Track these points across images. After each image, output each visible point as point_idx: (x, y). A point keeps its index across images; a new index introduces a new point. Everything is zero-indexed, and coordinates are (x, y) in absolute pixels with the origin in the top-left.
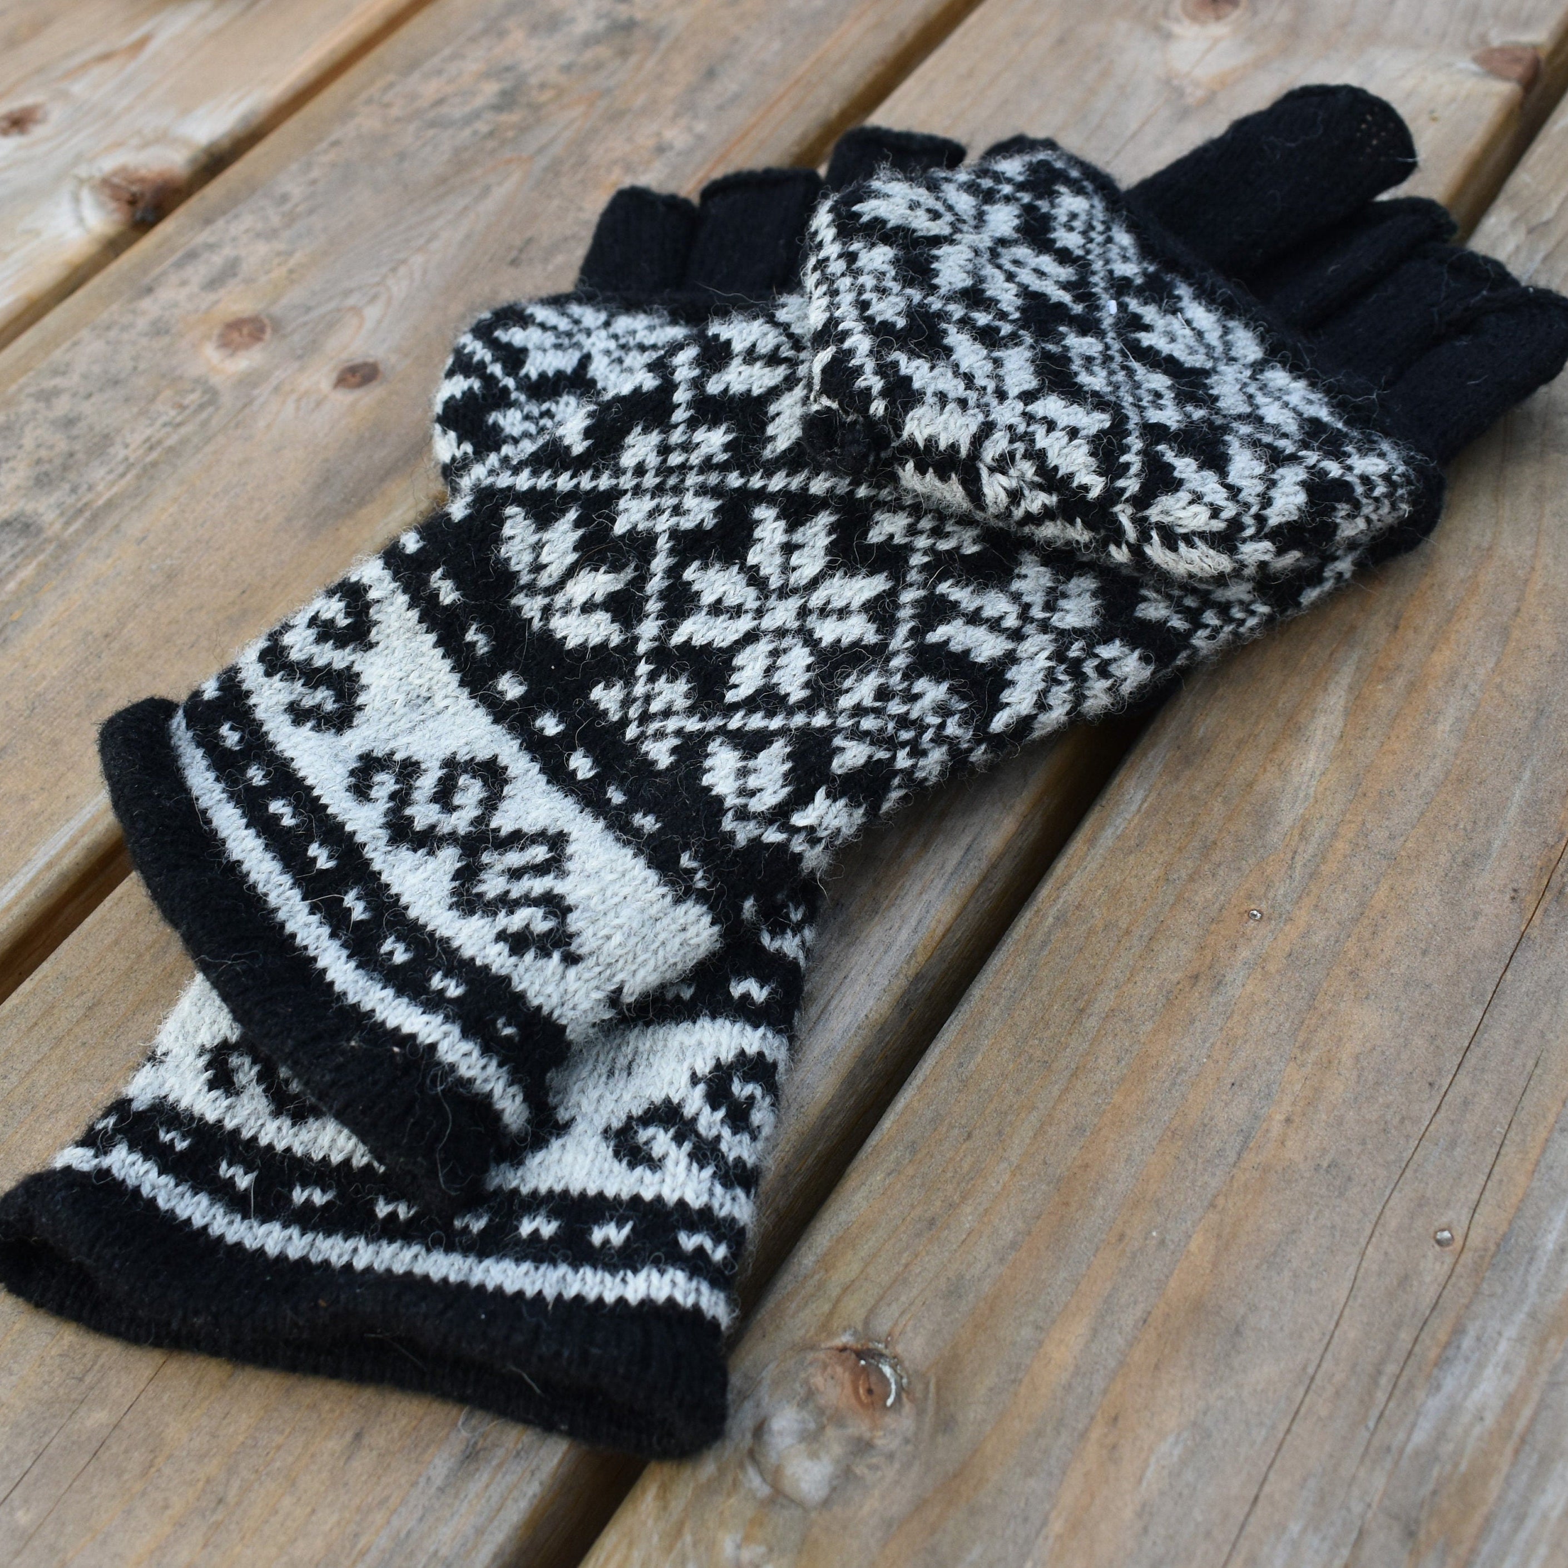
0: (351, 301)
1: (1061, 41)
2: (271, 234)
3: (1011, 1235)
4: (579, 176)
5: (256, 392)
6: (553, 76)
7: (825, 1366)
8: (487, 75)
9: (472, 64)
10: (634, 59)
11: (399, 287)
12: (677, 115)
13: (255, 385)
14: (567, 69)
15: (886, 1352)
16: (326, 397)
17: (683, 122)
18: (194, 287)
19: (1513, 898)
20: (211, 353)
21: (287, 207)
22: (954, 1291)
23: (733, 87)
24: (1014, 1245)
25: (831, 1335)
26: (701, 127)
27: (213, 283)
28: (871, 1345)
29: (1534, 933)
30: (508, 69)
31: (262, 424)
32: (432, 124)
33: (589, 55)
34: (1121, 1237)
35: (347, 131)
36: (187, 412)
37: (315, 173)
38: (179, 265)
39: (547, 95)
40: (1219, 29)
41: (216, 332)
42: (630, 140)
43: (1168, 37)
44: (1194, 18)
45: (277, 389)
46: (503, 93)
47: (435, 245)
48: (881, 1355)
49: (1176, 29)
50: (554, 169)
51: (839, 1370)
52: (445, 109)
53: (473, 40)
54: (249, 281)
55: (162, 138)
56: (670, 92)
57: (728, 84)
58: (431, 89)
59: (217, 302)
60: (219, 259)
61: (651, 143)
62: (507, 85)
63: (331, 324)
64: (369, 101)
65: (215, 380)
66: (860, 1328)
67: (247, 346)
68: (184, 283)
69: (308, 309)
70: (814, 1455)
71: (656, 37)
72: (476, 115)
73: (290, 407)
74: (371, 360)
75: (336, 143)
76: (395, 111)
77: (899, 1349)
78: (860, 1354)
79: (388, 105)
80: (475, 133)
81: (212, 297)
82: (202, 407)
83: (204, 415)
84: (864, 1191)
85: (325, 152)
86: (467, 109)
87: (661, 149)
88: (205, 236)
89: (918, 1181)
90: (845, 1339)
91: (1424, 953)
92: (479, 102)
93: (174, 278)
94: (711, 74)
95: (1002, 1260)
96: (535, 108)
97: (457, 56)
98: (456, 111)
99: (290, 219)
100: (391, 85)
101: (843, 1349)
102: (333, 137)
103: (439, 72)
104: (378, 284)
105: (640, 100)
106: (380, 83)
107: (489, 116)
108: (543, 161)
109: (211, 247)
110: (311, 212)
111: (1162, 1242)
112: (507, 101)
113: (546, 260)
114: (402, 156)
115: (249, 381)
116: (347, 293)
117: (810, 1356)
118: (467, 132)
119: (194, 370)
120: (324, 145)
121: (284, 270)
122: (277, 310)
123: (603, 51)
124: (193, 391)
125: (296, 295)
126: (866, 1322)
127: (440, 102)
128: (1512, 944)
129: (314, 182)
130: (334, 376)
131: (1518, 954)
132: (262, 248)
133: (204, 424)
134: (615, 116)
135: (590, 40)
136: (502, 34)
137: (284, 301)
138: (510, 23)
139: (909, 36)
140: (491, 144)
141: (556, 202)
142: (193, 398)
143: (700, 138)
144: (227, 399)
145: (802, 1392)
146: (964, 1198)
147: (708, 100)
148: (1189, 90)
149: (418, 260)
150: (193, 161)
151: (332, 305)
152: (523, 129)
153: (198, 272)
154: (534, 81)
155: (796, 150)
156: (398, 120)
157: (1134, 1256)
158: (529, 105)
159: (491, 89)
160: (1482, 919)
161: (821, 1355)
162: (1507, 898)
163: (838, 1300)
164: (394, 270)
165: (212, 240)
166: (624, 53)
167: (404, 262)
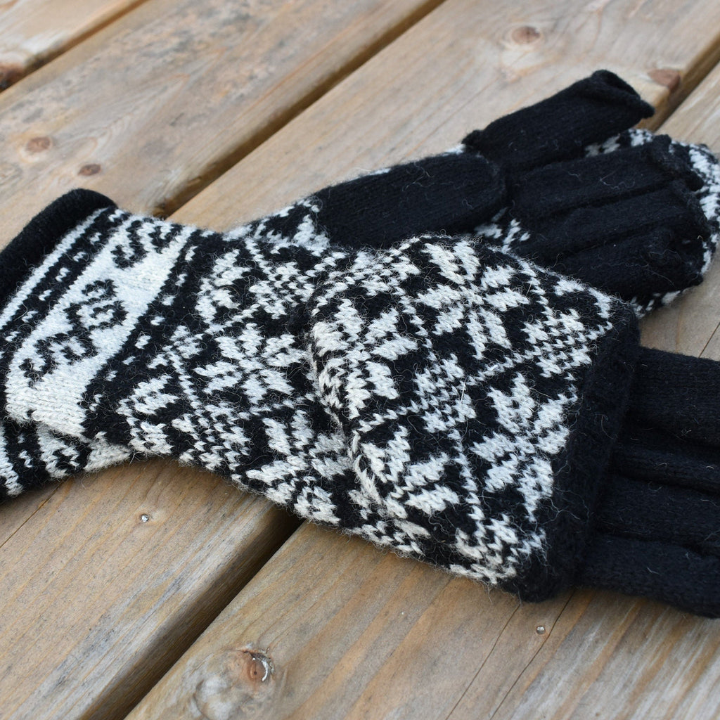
0: (92, 135)
1: (451, 45)
2: (60, 99)
3: (335, 607)
4: (210, 86)
5: (41, 173)
6: (206, 38)
7: (236, 658)
8: (174, 34)
9: (168, 29)
10: (246, 34)
11: (116, 130)
12: (262, 62)
13: (40, 170)
14: (213, 35)
15: (266, 655)
16: (73, 179)
17: (264, 66)
18: (19, 120)
20: (22, 152)
21: (69, 87)
22: (303, 630)
23: (291, 52)
24: (335, 612)
25: (241, 644)
26: (272, 69)
27: (28, 120)
28: (259, 651)
30: (185, 32)
31: (41, 188)
32: (145, 55)
33: (224, 30)
34: (387, 613)
35: (103, 54)
36: (7, 179)
37: (85, 72)
38: (14, 109)
39: (202, 47)
40: (528, 47)
41: (26, 143)
42: (238, 72)
43: (503, 48)
44: (517, 41)
45: (50, 172)
46: (181, 44)
47: (137, 112)
48: (263, 657)
49: (507, 45)
50: (199, 83)
51: (242, 661)
52: (152, 48)
53: (171, 17)
54: (45, 120)
55: (15, 48)
56: (260, 51)
57: (289, 50)
58: (147, 38)
59: (28, 129)
60: (32, 109)
61: (247, 74)
62: (183, 40)
63: (81, 144)
64: (116, 41)
65: (22, 165)
66: (255, 643)
67: (39, 151)
68: (15, 118)
69: (71, 136)
70: (224, 700)
71: (258, 25)
72: (167, 53)
73: (56, 181)
74: (97, 163)
75: (97, 59)
76: (128, 47)
77: (273, 655)
78: (253, 655)
79: (125, 44)
80: (164, 61)
81: (27, 126)
82: (14, 177)
83: (14, 181)
84: (267, 579)
85: (92, 63)
86: (163, 49)
87: (251, 78)
88: (28, 97)
89: (294, 577)
90: (248, 647)
92: (168, 46)
93: (10, 115)
94: (281, 44)
95: (328, 618)
96: (195, 52)
97: (162, 24)
98: (157, 50)
99: (70, 93)
100: (128, 34)
101: (246, 652)
102: (96, 57)
103: (152, 30)
104: (106, 128)
105: (245, 53)
106: (123, 33)
107: (172, 53)
108: (194, 78)
109: (30, 102)
110: (80, 91)
111: (406, 618)
112: (182, 47)
113: (188, 125)
114: (128, 69)
115: (38, 168)
116: (91, 131)
117: (230, 653)
118: (161, 60)
119: (13, 160)
120: (92, 60)
121: (63, 117)
122: (57, 135)
123: (231, 28)
124: (11, 169)
125: (67, 129)
126: (259, 641)
127: (150, 45)
129: (84, 77)
130: (79, 169)
132: (54, 105)
133: (14, 185)
134: (232, 60)
135: (226, 23)
136: (185, 16)
137: (61, 132)
138: (190, 11)
139: (380, 36)
140: (171, 67)
141: (197, 98)
142: (10, 173)
143: (271, 74)
144: (26, 175)
145: (223, 669)
146: (315, 587)
147: (278, 56)
148: (509, 75)
149: (127, 118)
150: (28, 61)
151: (82, 136)
152: (188, 62)
153: (22, 114)
154: (196, 39)
155: (316, 84)
156: (129, 51)
157: (391, 623)
158: (192, 50)
159: (175, 41)
161: (235, 653)
163: (247, 629)
164: (115, 122)
165: (31, 99)
166: (241, 30)
167: (120, 119)
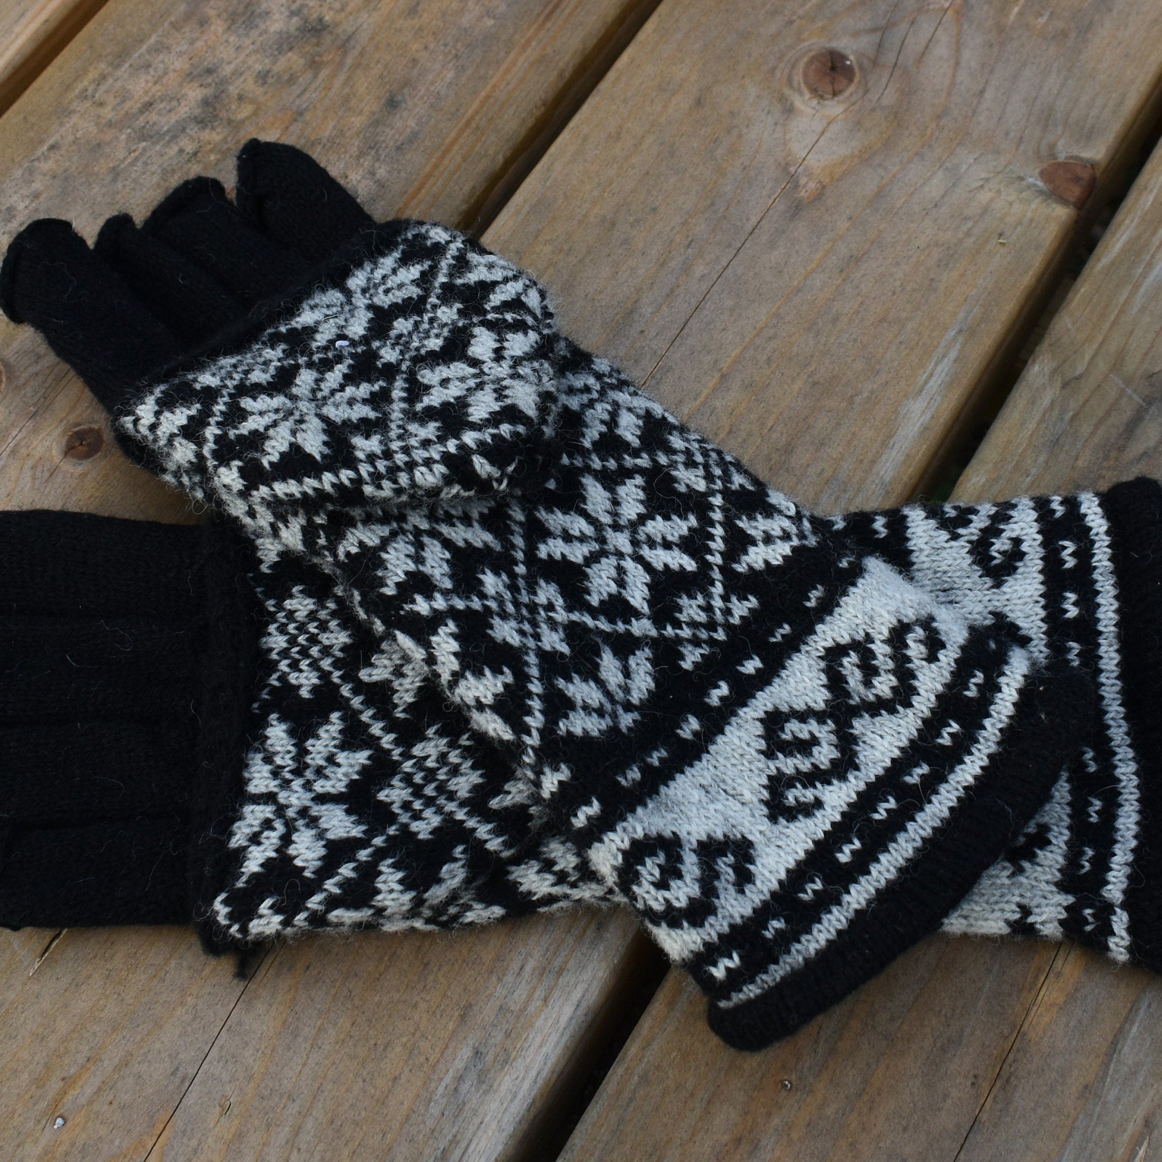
6: (248, 84)
8: (189, 77)
9: (177, 60)
10: (324, 73)
12: (361, 154)
14: (263, 77)
17: (367, 162)
19: (973, 1084)
23: (412, 124)
26: (382, 172)
29: (984, 1117)
30: (209, 71)
31: (2, 492)
32: (144, 135)
33: (282, 64)
35: (63, 133)
37: (37, 186)
39: (246, 111)
40: (835, 108)
43: (790, 110)
44: (814, 91)
45: (14, 452)
46: (206, 103)
49: (798, 103)
52: (153, 117)
53: (176, 26)
56: (357, 122)
57: (407, 119)
58: (139, 88)
62: (209, 92)
63: (59, 377)
64: (83, 96)
69: (38, 357)
71: (344, 46)
72: (180, 129)
73: (27, 474)
75: (52, 147)
76: (107, 113)
79: (101, 104)
80: (181, 151)
85: (46, 158)
86: (173, 118)
91: (905, 1129)
92: (183, 111)
94: (392, 104)
96: (234, 125)
97: (161, 48)
98: (166, 122)
100: (103, 77)
102: (51, 141)
103: (146, 67)
106: (92, 74)
107: (193, 130)
112: (208, 113)
114: (115, 173)
118: (173, 150)
120: (44, 148)
122: (10, 355)
123: (294, 60)
127: (148, 106)
128: (968, 1127)
129: (36, 196)
130: (64, 442)
131: (971, 1135)
135: (284, 43)
136: (203, 23)
137: (16, 344)
138: (210, 10)
147: (390, 135)
148: (803, 181)
154: (233, 90)
156: (110, 124)
158: (230, 122)
159: (194, 94)
160: (949, 1101)
162: (969, 1084)
166: (314, 65)
